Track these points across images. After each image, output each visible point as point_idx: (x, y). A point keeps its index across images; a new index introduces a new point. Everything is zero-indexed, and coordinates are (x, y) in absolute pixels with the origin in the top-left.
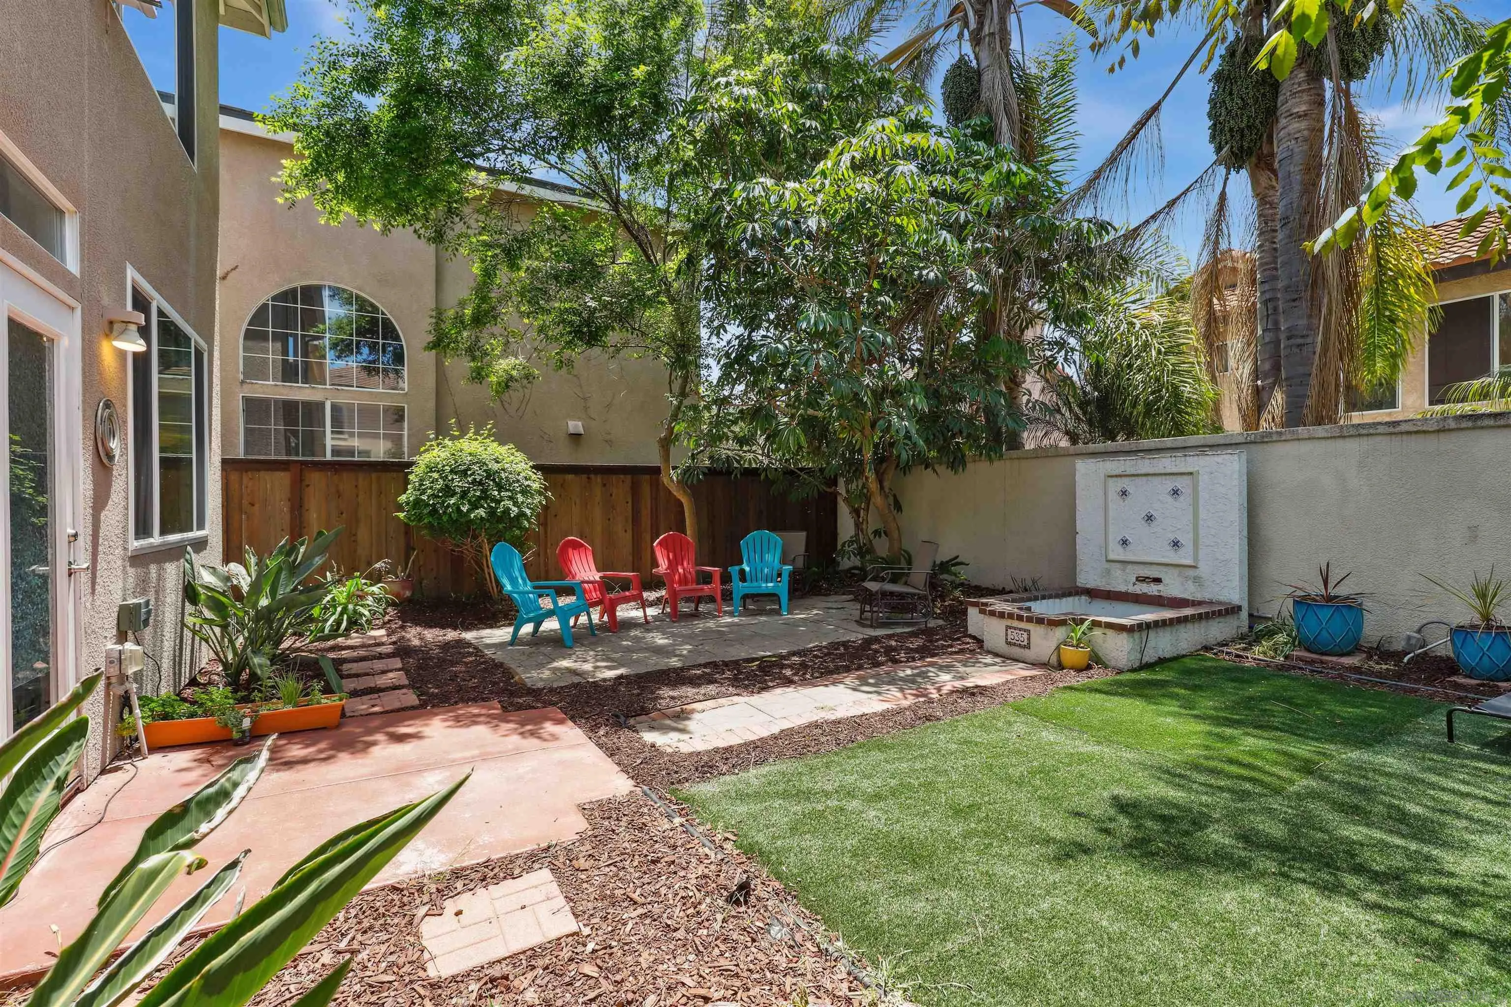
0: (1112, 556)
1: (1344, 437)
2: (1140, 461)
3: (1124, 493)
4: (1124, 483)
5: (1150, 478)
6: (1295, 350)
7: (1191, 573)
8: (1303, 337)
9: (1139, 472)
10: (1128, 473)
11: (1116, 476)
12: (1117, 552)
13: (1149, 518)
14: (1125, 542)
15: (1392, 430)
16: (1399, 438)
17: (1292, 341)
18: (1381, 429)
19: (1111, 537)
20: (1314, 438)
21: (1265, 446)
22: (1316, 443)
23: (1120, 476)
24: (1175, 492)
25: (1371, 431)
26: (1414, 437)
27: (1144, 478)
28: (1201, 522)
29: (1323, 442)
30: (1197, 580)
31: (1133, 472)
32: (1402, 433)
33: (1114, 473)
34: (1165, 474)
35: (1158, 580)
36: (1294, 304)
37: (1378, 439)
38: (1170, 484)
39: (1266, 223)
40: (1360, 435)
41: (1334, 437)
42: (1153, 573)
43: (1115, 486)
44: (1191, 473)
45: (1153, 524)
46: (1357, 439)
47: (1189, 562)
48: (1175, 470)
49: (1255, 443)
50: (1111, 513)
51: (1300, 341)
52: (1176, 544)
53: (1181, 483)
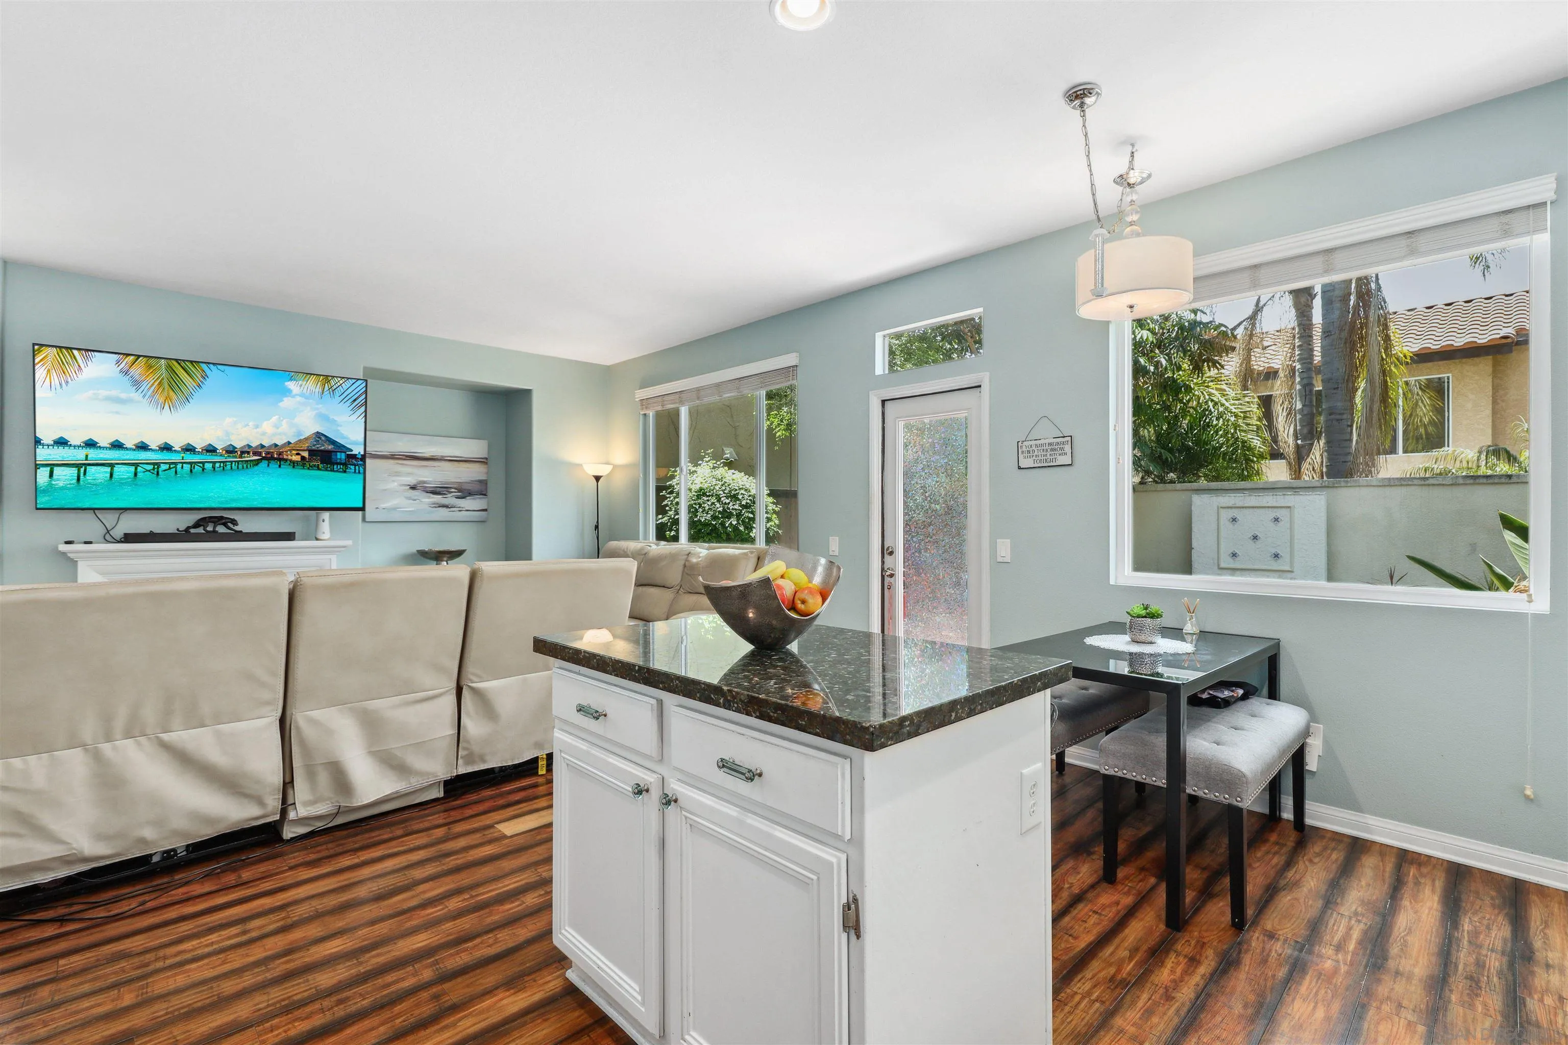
0: (1223, 565)
1: (1391, 486)
2: (1247, 498)
3: (1234, 520)
4: (1234, 513)
5: (1255, 510)
6: (1335, 423)
7: (1289, 576)
8: (1340, 414)
9: (1246, 505)
10: (1237, 505)
11: (1228, 507)
12: (1227, 562)
13: (1255, 538)
14: (1234, 555)
15: (1423, 482)
16: (1426, 488)
17: (1333, 417)
18: (1416, 482)
19: (1222, 551)
20: (1371, 486)
21: (1335, 490)
22: (1372, 489)
23: (1231, 508)
24: (1276, 520)
25: (1410, 483)
26: (1436, 487)
27: (1251, 510)
28: (1296, 541)
29: (1376, 488)
31: (1242, 505)
32: (1429, 485)
33: (1227, 505)
34: (1268, 507)
36: (1335, 391)
37: (1413, 488)
38: (1272, 514)
39: (1305, 331)
40: (1401, 485)
41: (1385, 486)
43: (1226, 515)
44: (1289, 507)
45: (1258, 542)
46: (1400, 488)
47: (1288, 568)
48: (1275, 504)
49: (1328, 487)
50: (1222, 534)
51: (1338, 417)
52: (1276, 556)
53: (1282, 514)
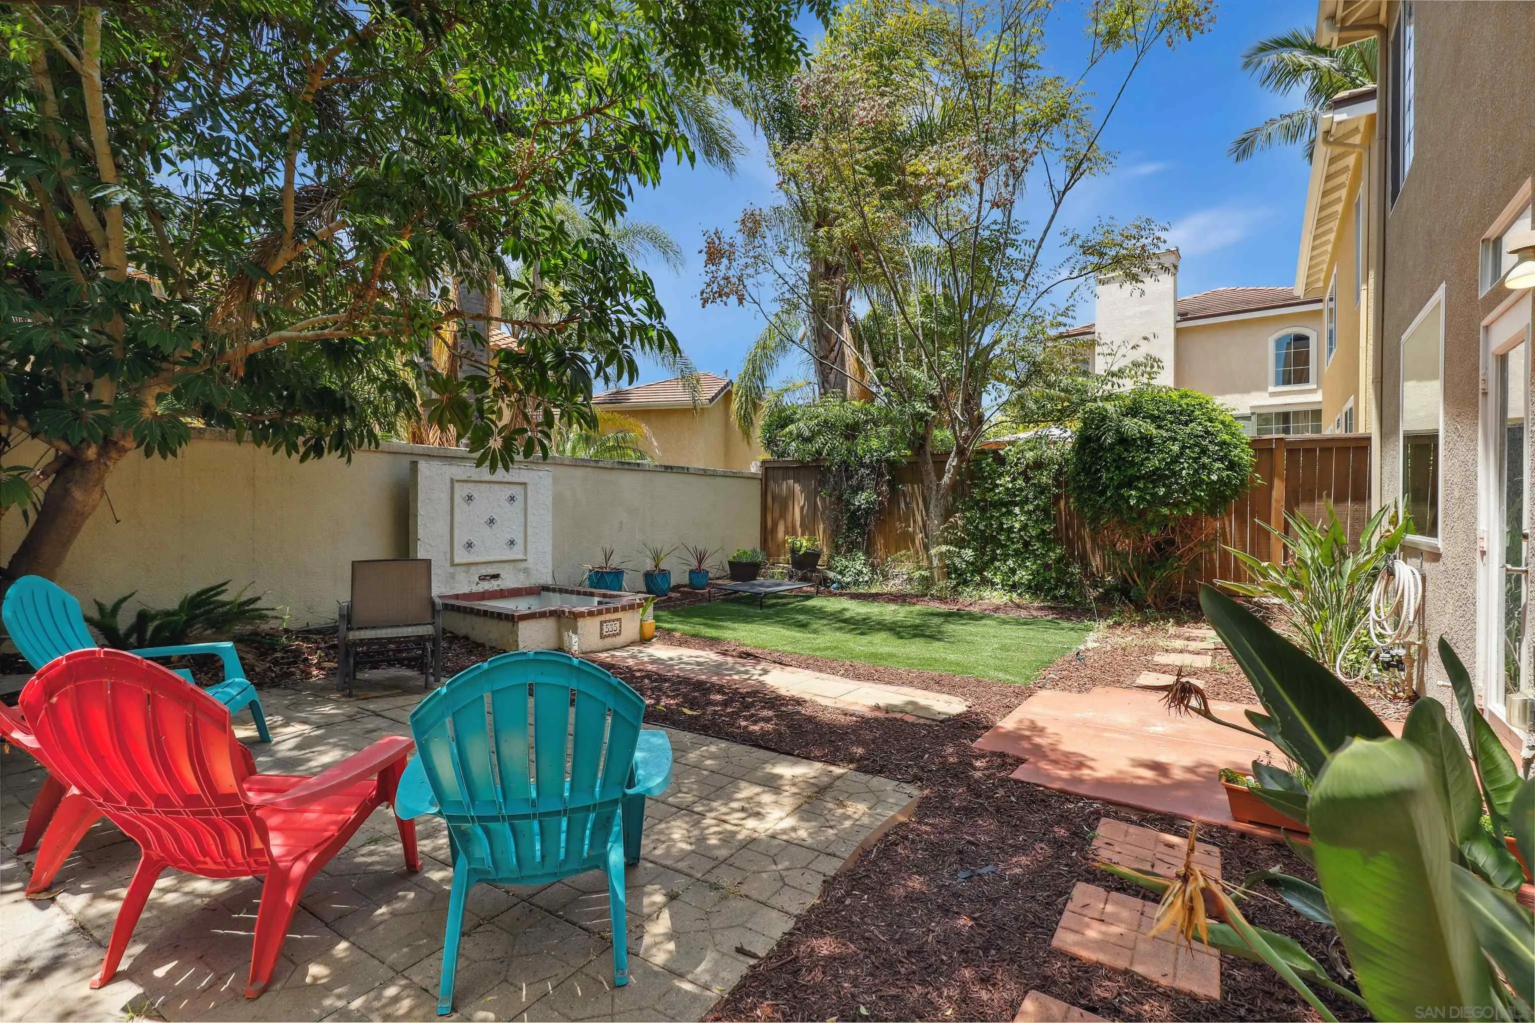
0: (457, 560)
3: (470, 498)
4: (467, 489)
5: (491, 485)
7: (523, 565)
9: (484, 479)
10: (472, 479)
11: (462, 481)
12: (461, 557)
13: (492, 521)
14: (470, 545)
19: (456, 542)
23: (465, 481)
24: (511, 499)
27: (488, 485)
28: (529, 524)
30: (526, 571)
31: (477, 479)
33: (459, 478)
34: (504, 482)
35: (496, 577)
38: (508, 491)
42: (491, 570)
43: (461, 491)
44: (525, 483)
45: (495, 527)
47: (521, 556)
48: (510, 480)
50: (457, 516)
52: (511, 543)
53: (515, 492)
